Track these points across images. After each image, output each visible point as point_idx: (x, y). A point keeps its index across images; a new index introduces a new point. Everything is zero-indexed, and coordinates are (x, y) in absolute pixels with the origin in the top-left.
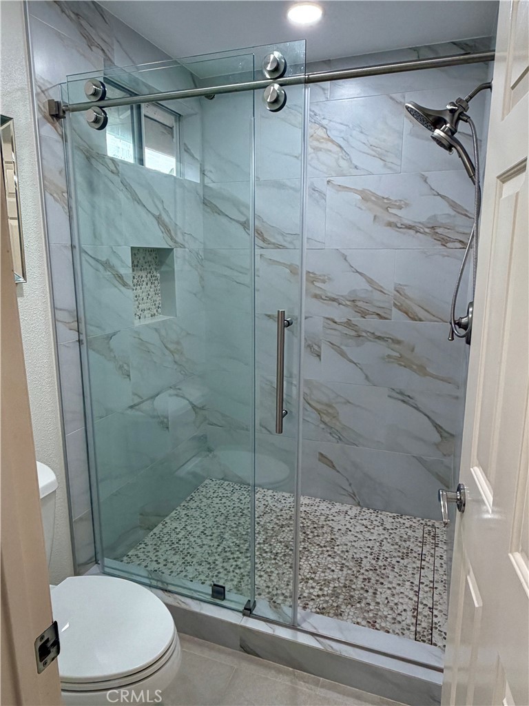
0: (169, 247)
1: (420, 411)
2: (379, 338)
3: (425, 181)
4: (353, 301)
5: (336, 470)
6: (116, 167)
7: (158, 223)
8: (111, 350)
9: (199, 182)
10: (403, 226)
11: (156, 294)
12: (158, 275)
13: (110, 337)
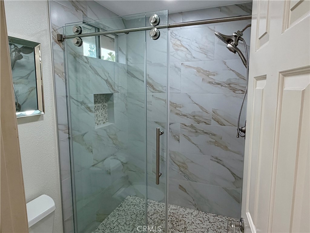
0: (112, 93)
1: (225, 167)
2: (206, 133)
3: (225, 64)
4: (194, 116)
5: (187, 193)
6: (87, 60)
7: (107, 83)
8: (84, 141)
9: (125, 64)
10: (215, 83)
11: (105, 113)
12: (107, 105)
13: (83, 135)
